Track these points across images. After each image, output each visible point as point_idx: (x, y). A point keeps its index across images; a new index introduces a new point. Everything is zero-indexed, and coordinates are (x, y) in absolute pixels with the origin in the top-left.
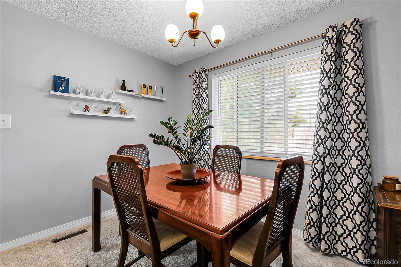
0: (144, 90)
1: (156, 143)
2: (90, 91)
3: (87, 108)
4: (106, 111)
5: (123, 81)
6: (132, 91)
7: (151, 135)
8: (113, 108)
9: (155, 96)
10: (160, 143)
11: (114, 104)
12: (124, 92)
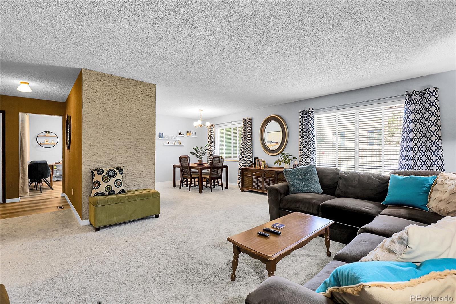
0: (188, 133)
1: (191, 154)
2: (169, 136)
3: (168, 143)
4: (174, 143)
5: (180, 131)
6: (183, 135)
7: (190, 152)
8: (176, 142)
9: (192, 135)
10: (192, 154)
11: (177, 140)
12: (180, 135)
